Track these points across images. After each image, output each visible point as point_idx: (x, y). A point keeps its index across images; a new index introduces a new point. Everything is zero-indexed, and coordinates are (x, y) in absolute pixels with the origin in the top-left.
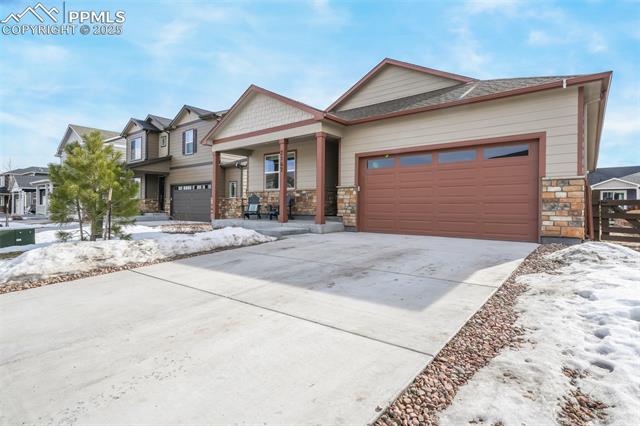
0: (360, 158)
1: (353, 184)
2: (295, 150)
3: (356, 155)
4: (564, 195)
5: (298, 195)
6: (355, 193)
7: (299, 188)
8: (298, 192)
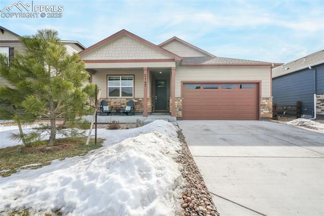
0: (184, 83)
1: (180, 96)
2: (134, 75)
3: (182, 82)
4: (266, 103)
5: (136, 101)
6: (181, 100)
7: (136, 97)
8: (135, 99)
